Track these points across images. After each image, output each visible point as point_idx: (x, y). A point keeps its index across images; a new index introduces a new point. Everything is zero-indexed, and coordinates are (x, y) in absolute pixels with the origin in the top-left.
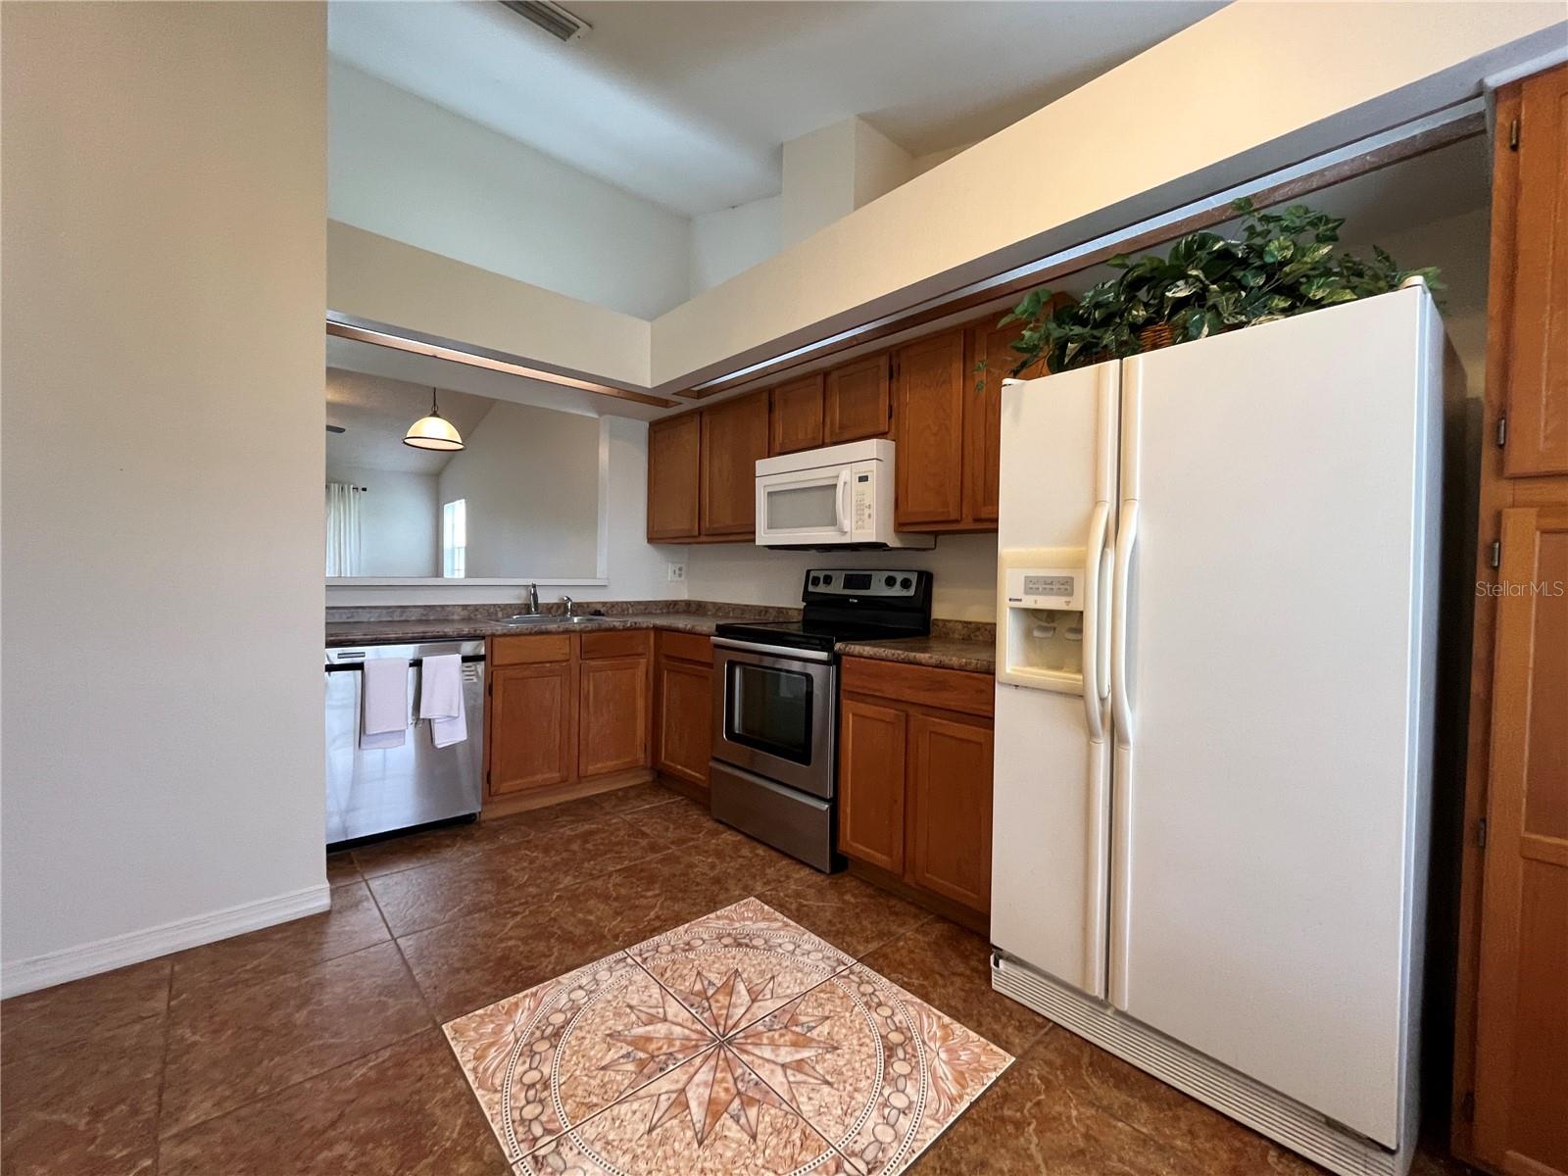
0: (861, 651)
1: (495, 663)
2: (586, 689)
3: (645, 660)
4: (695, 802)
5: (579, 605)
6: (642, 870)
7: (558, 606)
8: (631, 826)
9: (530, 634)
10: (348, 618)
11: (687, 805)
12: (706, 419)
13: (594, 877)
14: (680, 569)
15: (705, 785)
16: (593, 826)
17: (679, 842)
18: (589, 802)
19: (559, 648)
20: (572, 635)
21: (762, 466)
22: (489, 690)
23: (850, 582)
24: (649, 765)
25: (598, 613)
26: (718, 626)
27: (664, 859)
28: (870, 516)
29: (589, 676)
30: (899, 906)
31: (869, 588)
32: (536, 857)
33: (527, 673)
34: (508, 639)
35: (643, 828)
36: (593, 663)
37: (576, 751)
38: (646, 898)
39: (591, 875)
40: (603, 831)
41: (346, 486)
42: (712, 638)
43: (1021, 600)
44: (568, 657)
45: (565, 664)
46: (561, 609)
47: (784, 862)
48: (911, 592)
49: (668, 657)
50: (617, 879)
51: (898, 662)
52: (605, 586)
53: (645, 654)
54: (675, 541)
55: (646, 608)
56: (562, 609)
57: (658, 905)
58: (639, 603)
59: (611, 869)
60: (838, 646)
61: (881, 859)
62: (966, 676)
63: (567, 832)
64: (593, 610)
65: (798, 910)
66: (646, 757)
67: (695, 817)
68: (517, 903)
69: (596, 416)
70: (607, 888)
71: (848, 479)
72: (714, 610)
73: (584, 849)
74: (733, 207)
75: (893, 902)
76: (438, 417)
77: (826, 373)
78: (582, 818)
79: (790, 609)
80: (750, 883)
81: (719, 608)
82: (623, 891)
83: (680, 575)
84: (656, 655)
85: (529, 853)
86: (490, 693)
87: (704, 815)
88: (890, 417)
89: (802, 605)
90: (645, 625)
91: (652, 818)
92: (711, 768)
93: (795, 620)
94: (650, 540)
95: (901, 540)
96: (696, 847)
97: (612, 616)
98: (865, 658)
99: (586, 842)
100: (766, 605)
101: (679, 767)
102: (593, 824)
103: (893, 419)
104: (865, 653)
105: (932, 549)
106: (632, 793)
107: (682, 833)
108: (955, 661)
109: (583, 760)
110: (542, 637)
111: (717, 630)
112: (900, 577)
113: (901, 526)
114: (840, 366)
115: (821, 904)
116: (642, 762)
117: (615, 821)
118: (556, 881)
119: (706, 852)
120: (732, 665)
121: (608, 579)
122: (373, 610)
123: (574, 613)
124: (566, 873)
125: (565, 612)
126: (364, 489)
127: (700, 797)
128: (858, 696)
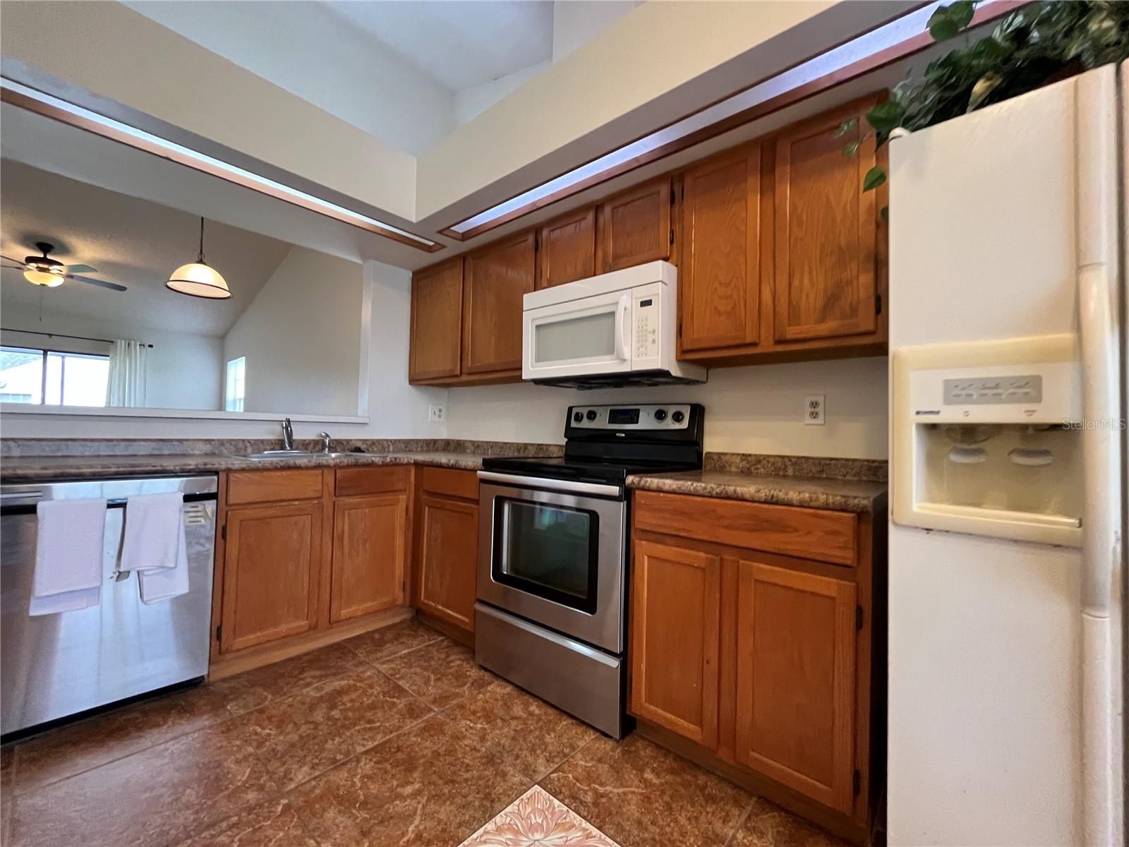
0: (660, 485)
1: (231, 501)
2: (339, 528)
3: (405, 497)
4: (456, 643)
5: (339, 442)
6: (399, 749)
7: (316, 442)
8: (387, 679)
9: (276, 469)
10: (53, 451)
11: (447, 647)
12: (469, 262)
13: (337, 765)
14: (440, 411)
15: (468, 628)
16: (344, 683)
17: (441, 700)
18: (341, 649)
19: (310, 485)
20: (326, 470)
21: (529, 300)
22: (222, 533)
23: (616, 416)
24: (408, 603)
25: (358, 450)
26: (485, 461)
27: (424, 729)
28: (654, 341)
29: (344, 513)
30: (713, 788)
31: (637, 422)
32: (269, 735)
33: (271, 512)
34: (247, 475)
35: (400, 683)
36: (348, 500)
37: (328, 597)
38: (402, 798)
39: (334, 761)
40: (356, 689)
41: (133, 342)
42: (478, 472)
43: (938, 413)
44: (319, 495)
45: (316, 502)
46: (319, 445)
47: (565, 723)
48: (684, 425)
49: (429, 493)
50: (367, 766)
51: (711, 497)
52: (366, 424)
53: (405, 490)
54: (436, 382)
55: (408, 445)
56: (320, 447)
57: (419, 812)
58: (399, 441)
59: (360, 749)
60: (630, 479)
61: (687, 728)
62: (814, 515)
63: (311, 692)
64: (353, 448)
65: (596, 804)
66: (404, 597)
67: (458, 662)
68: (224, 825)
69: (360, 262)
70: (354, 784)
71: (628, 305)
72: (473, 448)
73: (329, 718)
74: (495, 79)
75: (702, 779)
76: (205, 264)
77: (597, 207)
78: (333, 671)
79: (550, 445)
80: (530, 759)
81: (477, 446)
82: (374, 788)
83: (440, 416)
84: (417, 490)
85: (259, 730)
86: (224, 536)
87: (467, 660)
88: (672, 242)
89: (563, 441)
90: (406, 461)
91: (411, 667)
92: (475, 611)
93: (555, 456)
94: (414, 380)
95: (682, 369)
96: (462, 707)
97: (373, 452)
98: (664, 492)
99: (333, 707)
100: (525, 442)
101: (440, 607)
102: (342, 679)
103: (675, 245)
104: (666, 488)
105: (703, 382)
106: (389, 635)
107: (445, 685)
108: (793, 495)
109: (334, 605)
110: (289, 472)
111: (483, 465)
112: (671, 410)
113: (684, 354)
114: (611, 198)
115: (621, 790)
116: (400, 601)
117: (369, 673)
118: (287, 777)
119: (474, 713)
120: (500, 501)
121: (369, 417)
122: (89, 444)
123: (332, 449)
124: (302, 762)
125: (323, 449)
126: (151, 346)
127: (463, 641)
128: (657, 536)
